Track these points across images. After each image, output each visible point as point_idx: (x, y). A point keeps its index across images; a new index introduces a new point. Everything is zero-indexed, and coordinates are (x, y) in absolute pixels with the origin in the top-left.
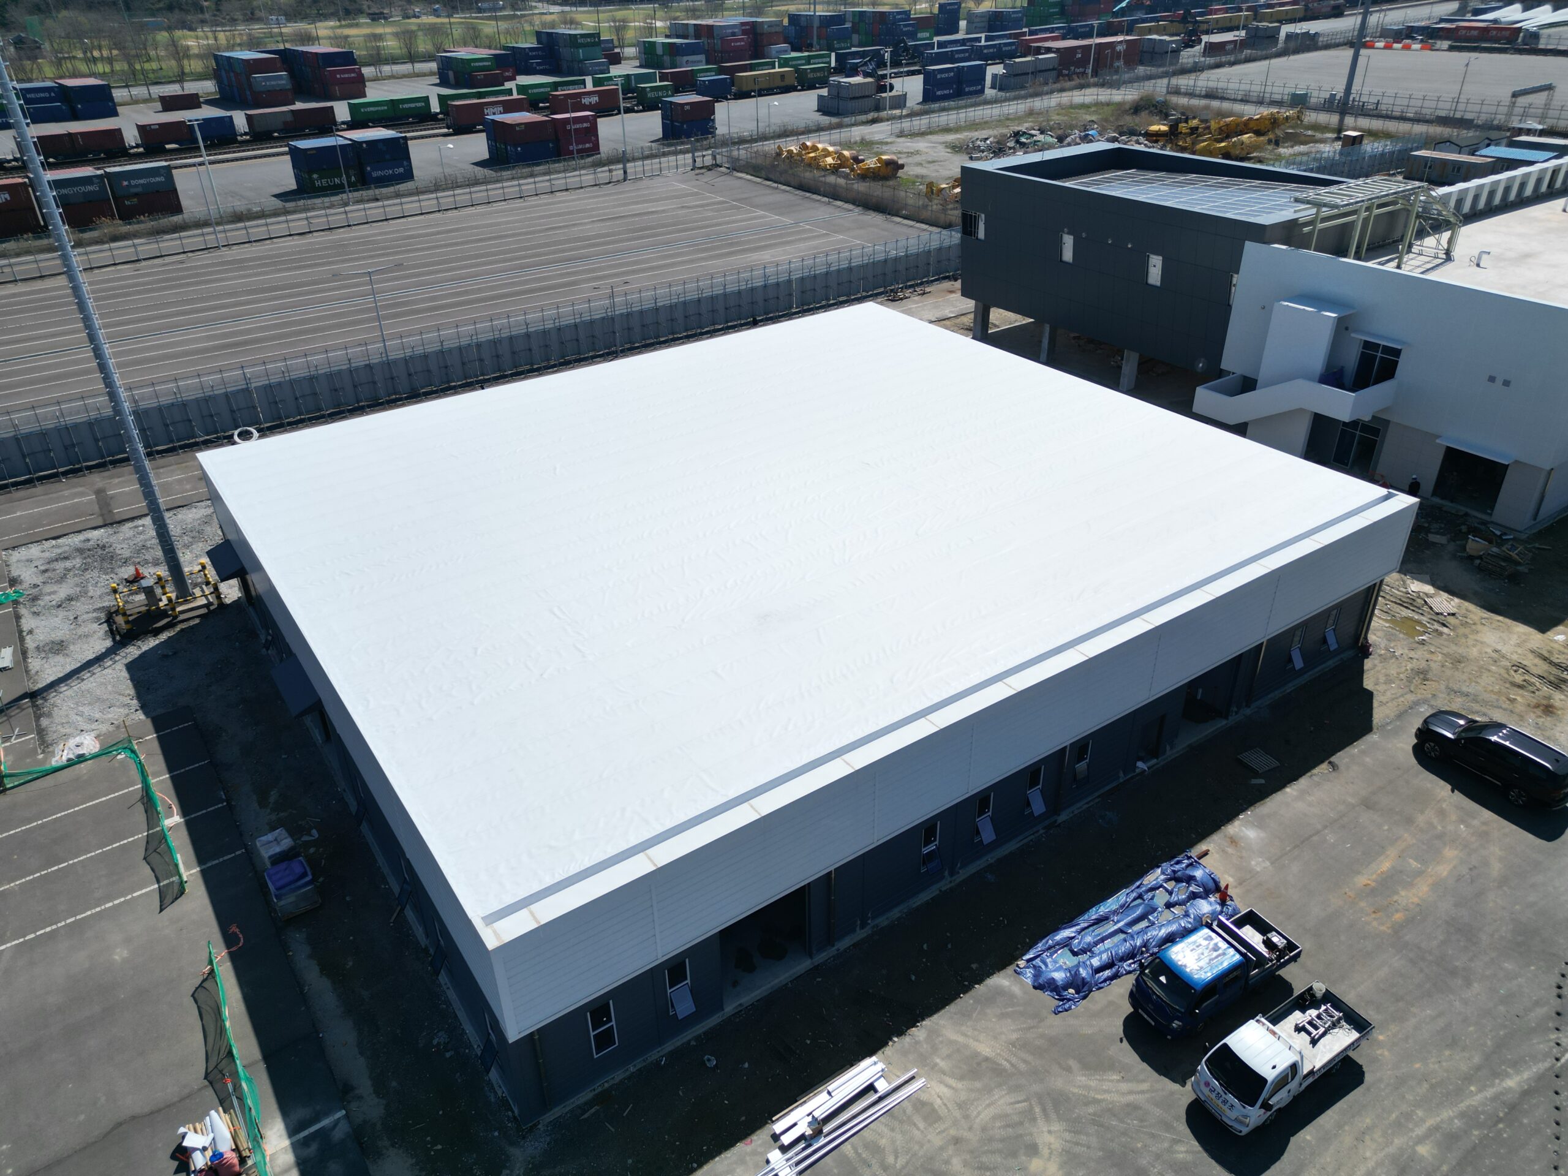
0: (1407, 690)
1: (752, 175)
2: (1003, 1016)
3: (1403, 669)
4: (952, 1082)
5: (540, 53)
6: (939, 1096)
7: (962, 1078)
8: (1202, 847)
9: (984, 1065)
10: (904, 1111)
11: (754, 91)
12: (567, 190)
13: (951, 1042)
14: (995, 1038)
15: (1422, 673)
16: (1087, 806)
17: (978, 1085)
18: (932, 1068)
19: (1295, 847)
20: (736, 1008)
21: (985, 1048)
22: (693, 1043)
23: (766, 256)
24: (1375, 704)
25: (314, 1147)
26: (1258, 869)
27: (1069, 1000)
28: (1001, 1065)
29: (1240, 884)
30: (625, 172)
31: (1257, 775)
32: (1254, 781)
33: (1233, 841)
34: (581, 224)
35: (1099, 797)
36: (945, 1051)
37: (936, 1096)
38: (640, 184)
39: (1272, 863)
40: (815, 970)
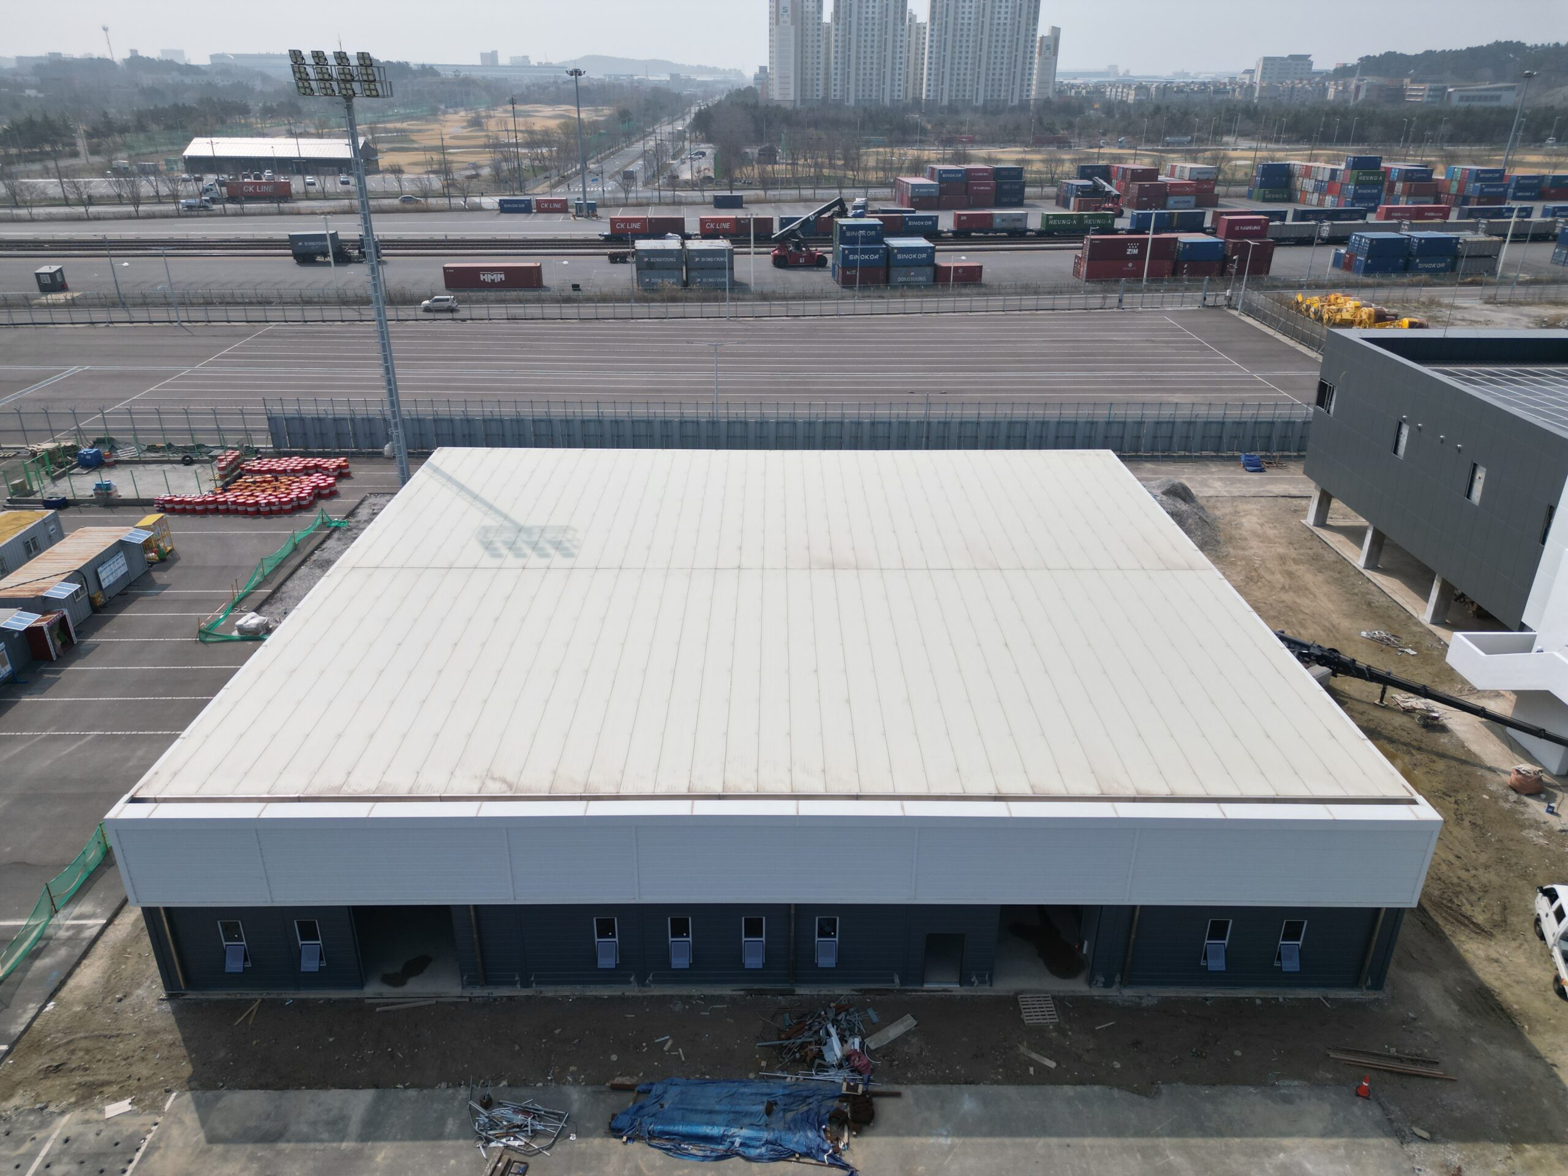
8: (901, 1088)
12: (1052, 309)
20: (375, 994)
22: (321, 1002)
23: (1176, 398)
25: (71, 933)
30: (1120, 301)
35: (860, 990)
38: (1131, 314)
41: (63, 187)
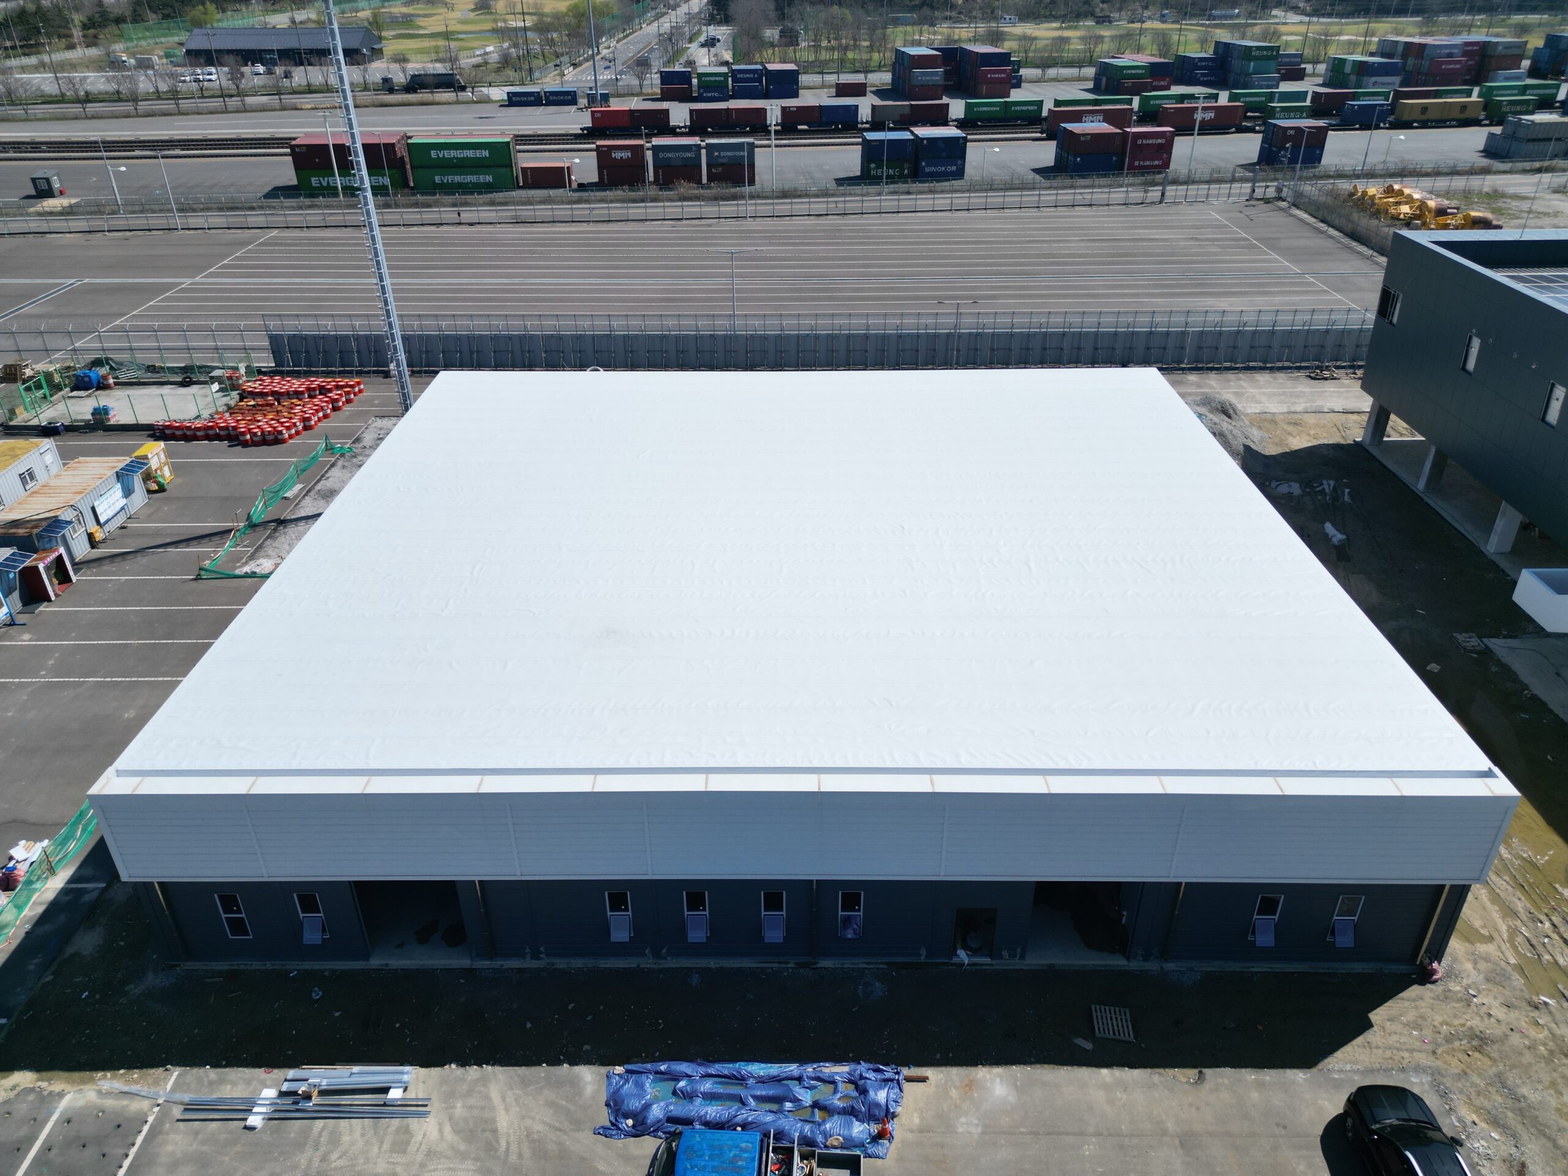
0: (1430, 1047)
1: (1310, 214)
2: (552, 1104)
3: (1456, 1022)
4: (447, 1129)
5: (1210, 64)
6: (424, 1135)
7: (457, 1132)
8: (929, 1072)
9: (488, 1134)
10: (388, 1127)
11: (1417, 122)
12: (1090, 205)
13: (488, 1098)
14: (523, 1118)
15: (1481, 1039)
16: (865, 966)
17: (462, 1147)
18: (447, 1108)
19: (1030, 1133)
20: (382, 965)
21: (503, 1121)
22: (327, 974)
23: (1223, 304)
24: (1359, 1040)
25: (70, 897)
26: (960, 1130)
27: (619, 1129)
28: (499, 1144)
29: (921, 1131)
30: (1163, 194)
31: (1090, 1035)
32: (1080, 1042)
33: (970, 1085)
34: (1067, 241)
35: (886, 963)
36: (472, 1101)
37: (422, 1133)
38: (1174, 209)
39: (983, 1133)
40: (469, 972)
41: (59, 84)
